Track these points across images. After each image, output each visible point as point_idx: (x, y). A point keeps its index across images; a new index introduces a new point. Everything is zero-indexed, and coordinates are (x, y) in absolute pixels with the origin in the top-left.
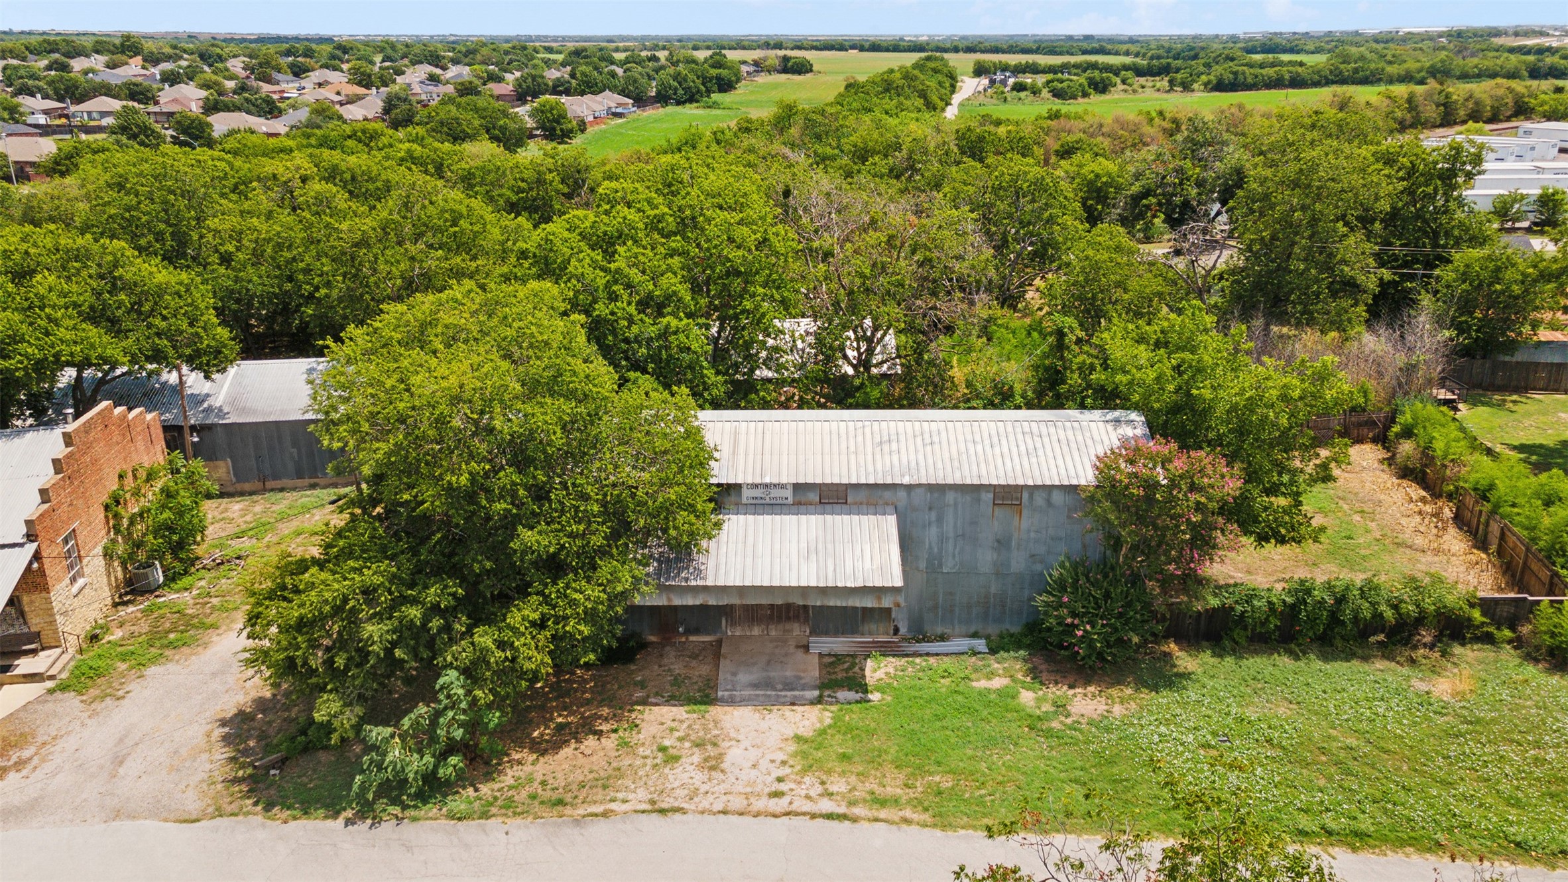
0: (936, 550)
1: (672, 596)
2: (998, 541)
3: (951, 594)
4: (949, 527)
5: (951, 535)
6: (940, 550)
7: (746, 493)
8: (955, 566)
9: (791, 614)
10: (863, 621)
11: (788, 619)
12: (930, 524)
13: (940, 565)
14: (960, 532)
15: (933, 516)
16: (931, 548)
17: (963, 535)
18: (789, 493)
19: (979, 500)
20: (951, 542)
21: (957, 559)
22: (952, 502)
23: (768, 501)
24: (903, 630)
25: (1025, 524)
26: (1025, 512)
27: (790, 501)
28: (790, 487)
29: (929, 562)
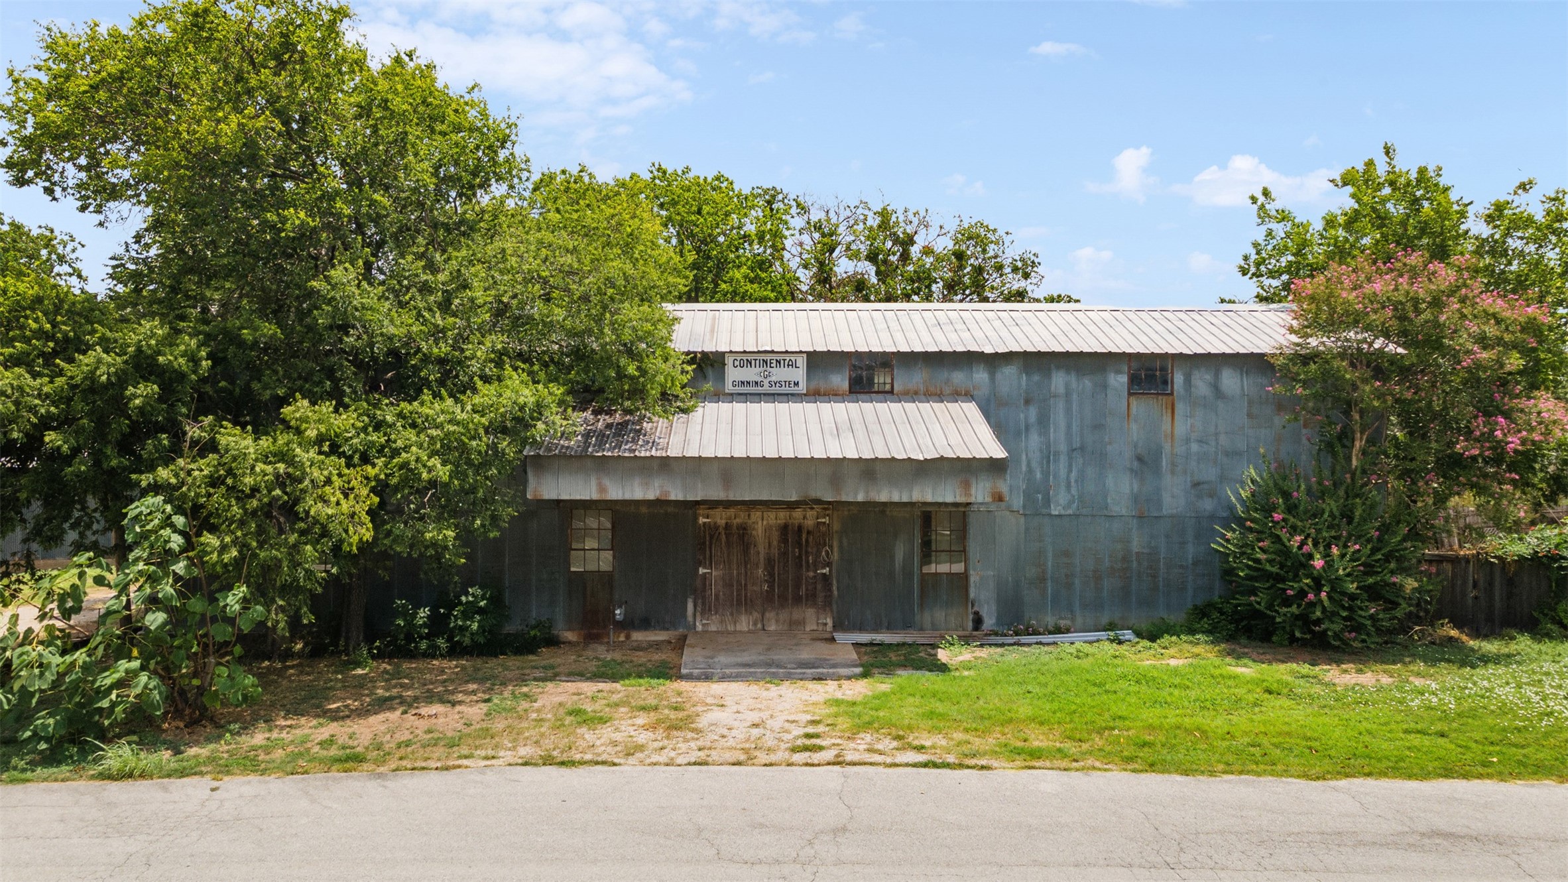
0: (1039, 475)
1: (607, 482)
2: (1140, 459)
3: (1067, 554)
4: (1058, 435)
5: (1063, 447)
6: (1046, 474)
7: (733, 374)
8: (1071, 503)
9: (803, 592)
10: (922, 606)
11: (798, 600)
12: (1027, 428)
13: (1047, 501)
14: (1076, 444)
15: (1033, 412)
16: (1030, 471)
17: (1082, 448)
18: (799, 374)
19: (1105, 386)
20: (1063, 459)
21: (1074, 491)
22: (1062, 390)
23: (767, 388)
24: (989, 622)
25: (1181, 428)
26: (1180, 407)
27: (802, 388)
28: (802, 361)
29: (1029, 496)
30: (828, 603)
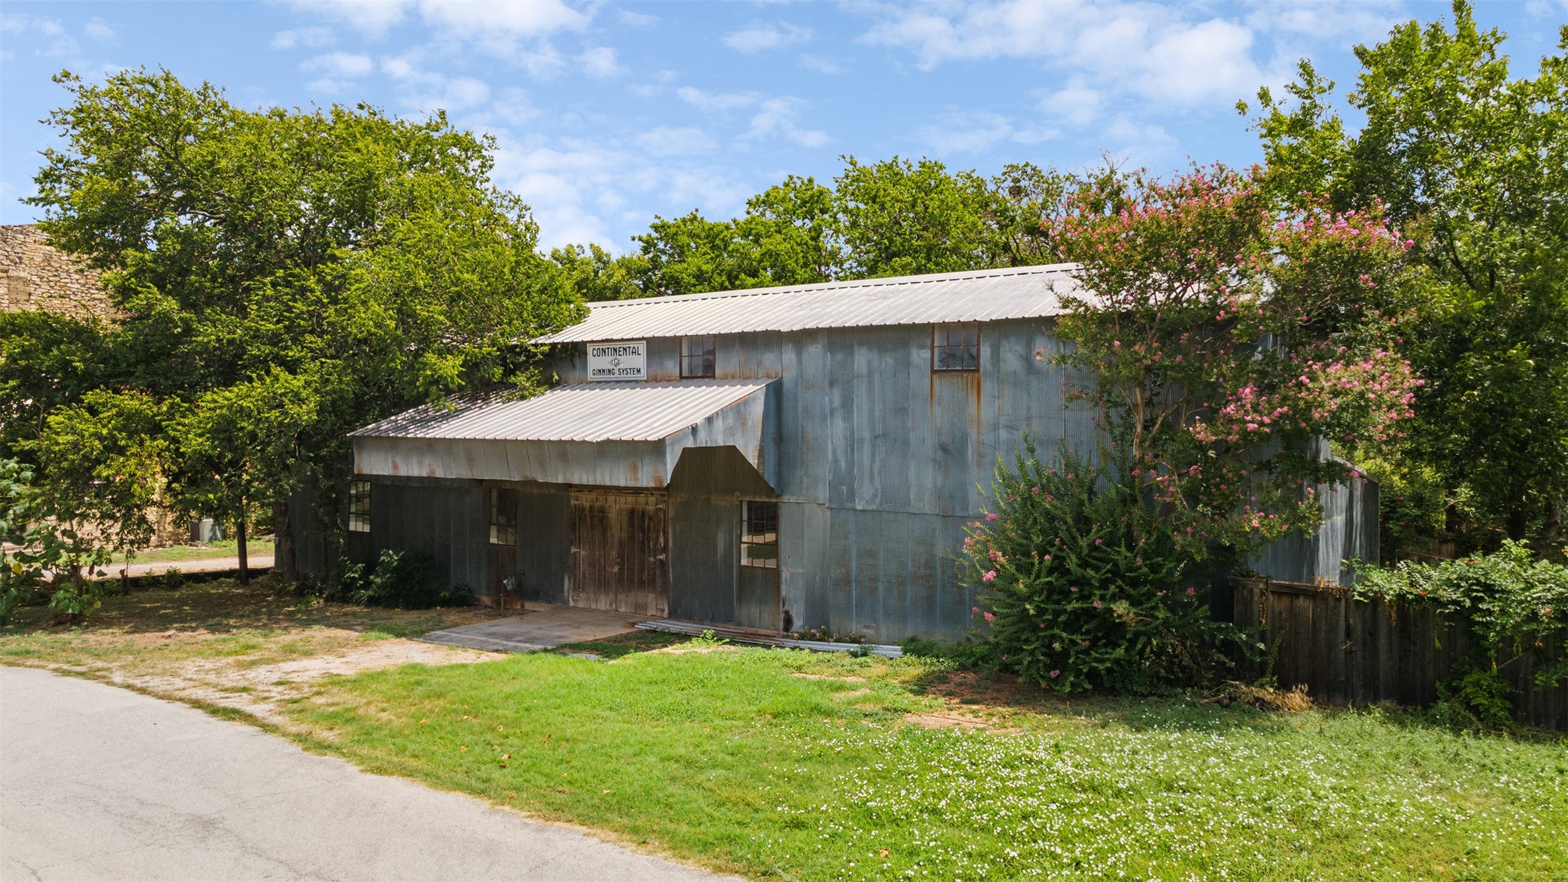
0: (843, 465)
2: (944, 448)
3: (871, 554)
4: (860, 418)
5: (867, 435)
6: (851, 463)
7: (595, 362)
8: (874, 496)
9: (645, 577)
10: (740, 599)
11: (642, 584)
12: (832, 412)
13: (852, 495)
14: (879, 430)
15: (837, 395)
16: (836, 461)
17: (884, 435)
18: (639, 361)
19: (907, 364)
20: (867, 448)
21: (878, 485)
22: (864, 370)
23: (616, 376)
24: (798, 624)
25: (988, 412)
26: (987, 386)
27: (643, 375)
28: (642, 347)
29: (834, 488)
30: (664, 591)
